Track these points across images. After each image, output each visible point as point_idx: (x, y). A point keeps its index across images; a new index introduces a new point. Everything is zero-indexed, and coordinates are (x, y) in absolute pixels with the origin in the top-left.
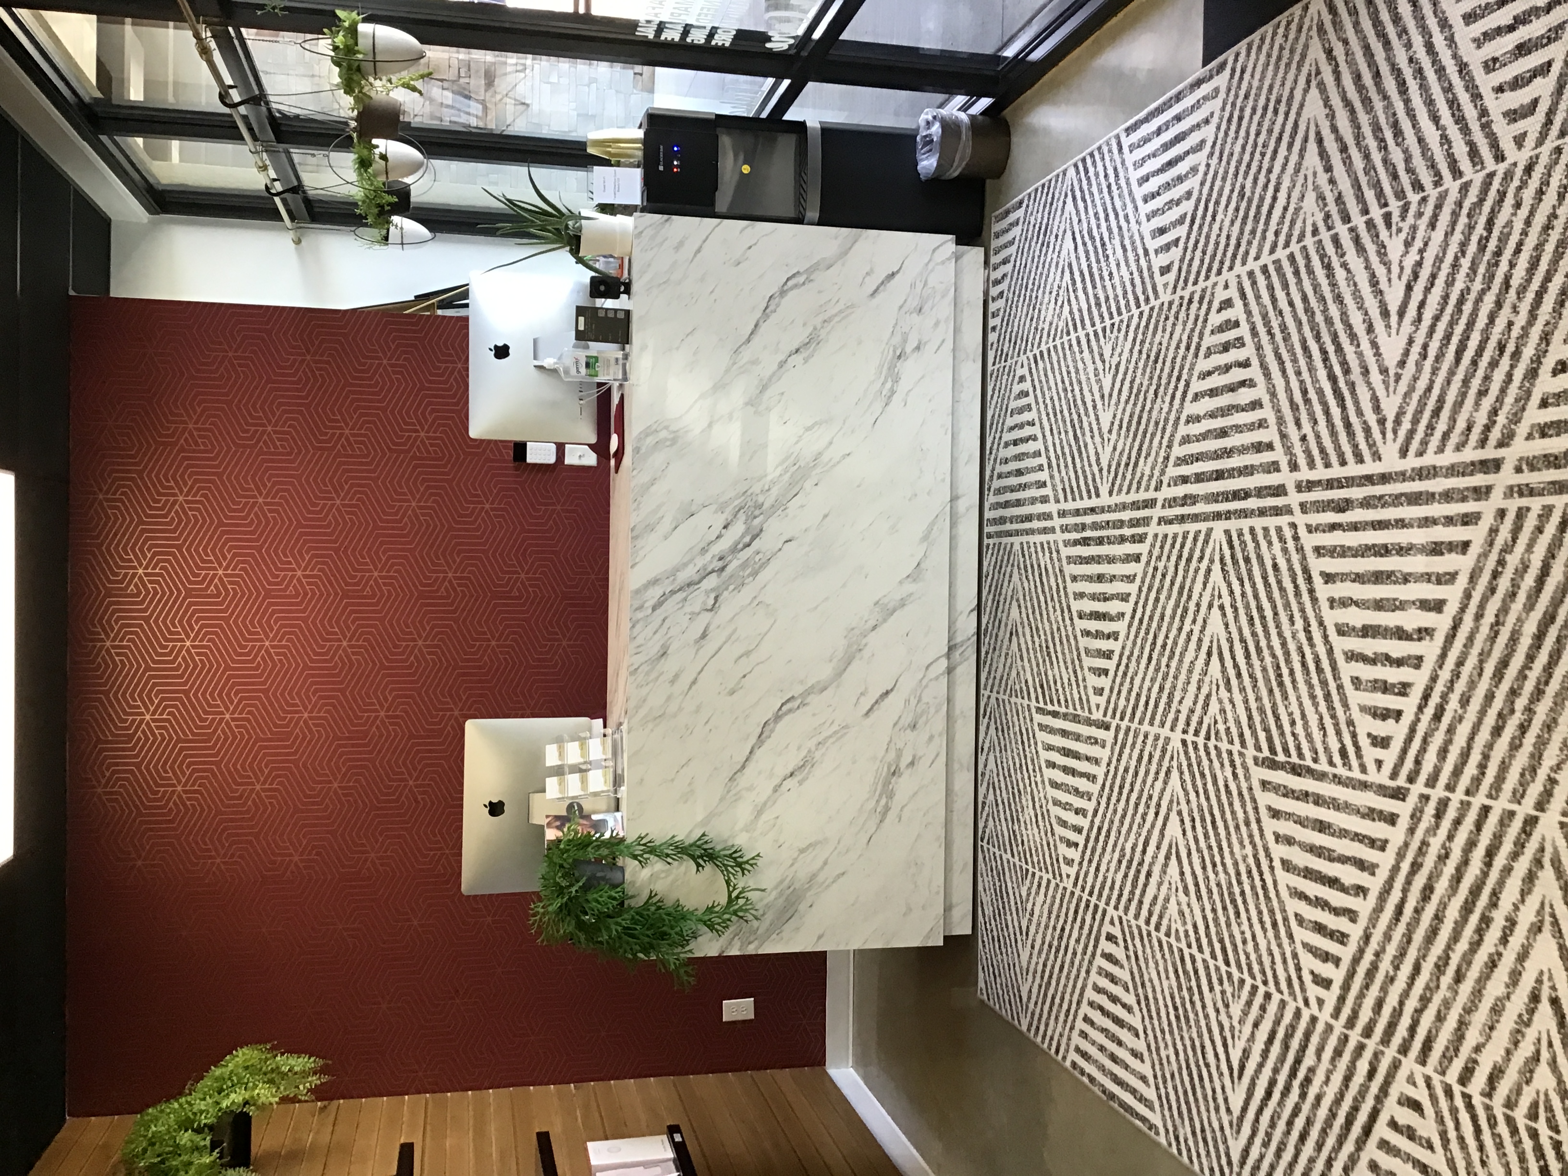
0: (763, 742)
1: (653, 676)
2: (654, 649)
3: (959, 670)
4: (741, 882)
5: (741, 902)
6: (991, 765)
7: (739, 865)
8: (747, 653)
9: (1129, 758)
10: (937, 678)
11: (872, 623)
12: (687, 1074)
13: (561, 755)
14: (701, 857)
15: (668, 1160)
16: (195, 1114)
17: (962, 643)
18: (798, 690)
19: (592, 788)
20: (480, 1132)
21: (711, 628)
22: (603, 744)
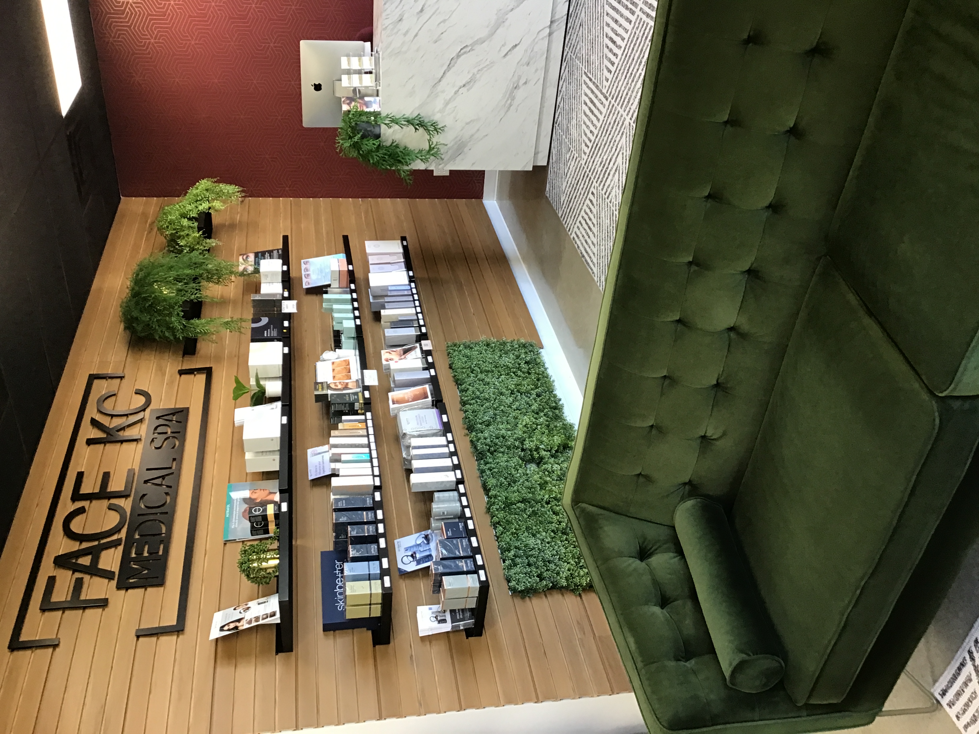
0: (450, 69)
1: (395, 30)
2: (396, 17)
3: (555, 34)
4: (436, 139)
5: (436, 150)
6: (564, 89)
7: (436, 129)
8: (444, 21)
9: (611, 119)
10: (543, 39)
11: (510, 8)
12: (415, 198)
13: (349, 63)
14: (418, 125)
15: (399, 253)
16: (187, 212)
17: (558, 19)
18: (469, 42)
19: (364, 84)
20: (317, 222)
21: (426, 6)
22: (370, 60)
